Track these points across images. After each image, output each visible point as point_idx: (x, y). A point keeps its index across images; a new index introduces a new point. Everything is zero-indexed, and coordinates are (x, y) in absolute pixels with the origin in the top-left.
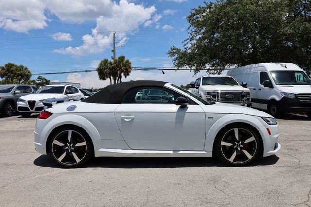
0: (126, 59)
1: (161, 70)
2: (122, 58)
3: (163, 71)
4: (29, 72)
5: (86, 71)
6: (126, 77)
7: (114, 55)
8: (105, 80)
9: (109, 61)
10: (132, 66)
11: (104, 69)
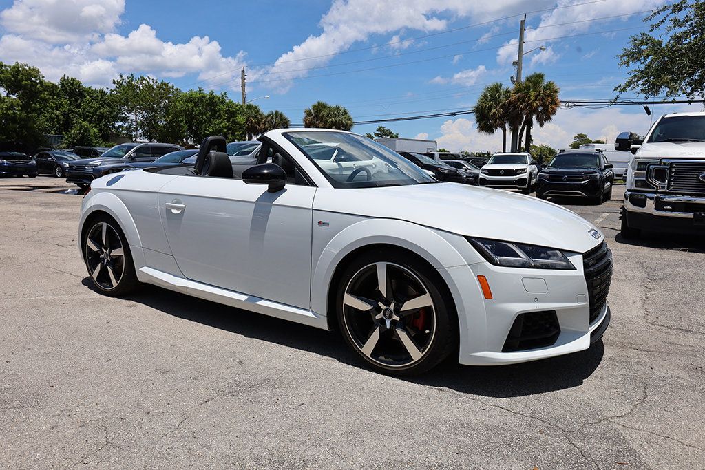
0: (546, 81)
1: (641, 103)
2: (536, 79)
3: (646, 109)
4: (349, 119)
5: (454, 114)
6: (541, 125)
7: (519, 73)
8: (493, 132)
9: (504, 87)
10: (560, 97)
11: (490, 108)
